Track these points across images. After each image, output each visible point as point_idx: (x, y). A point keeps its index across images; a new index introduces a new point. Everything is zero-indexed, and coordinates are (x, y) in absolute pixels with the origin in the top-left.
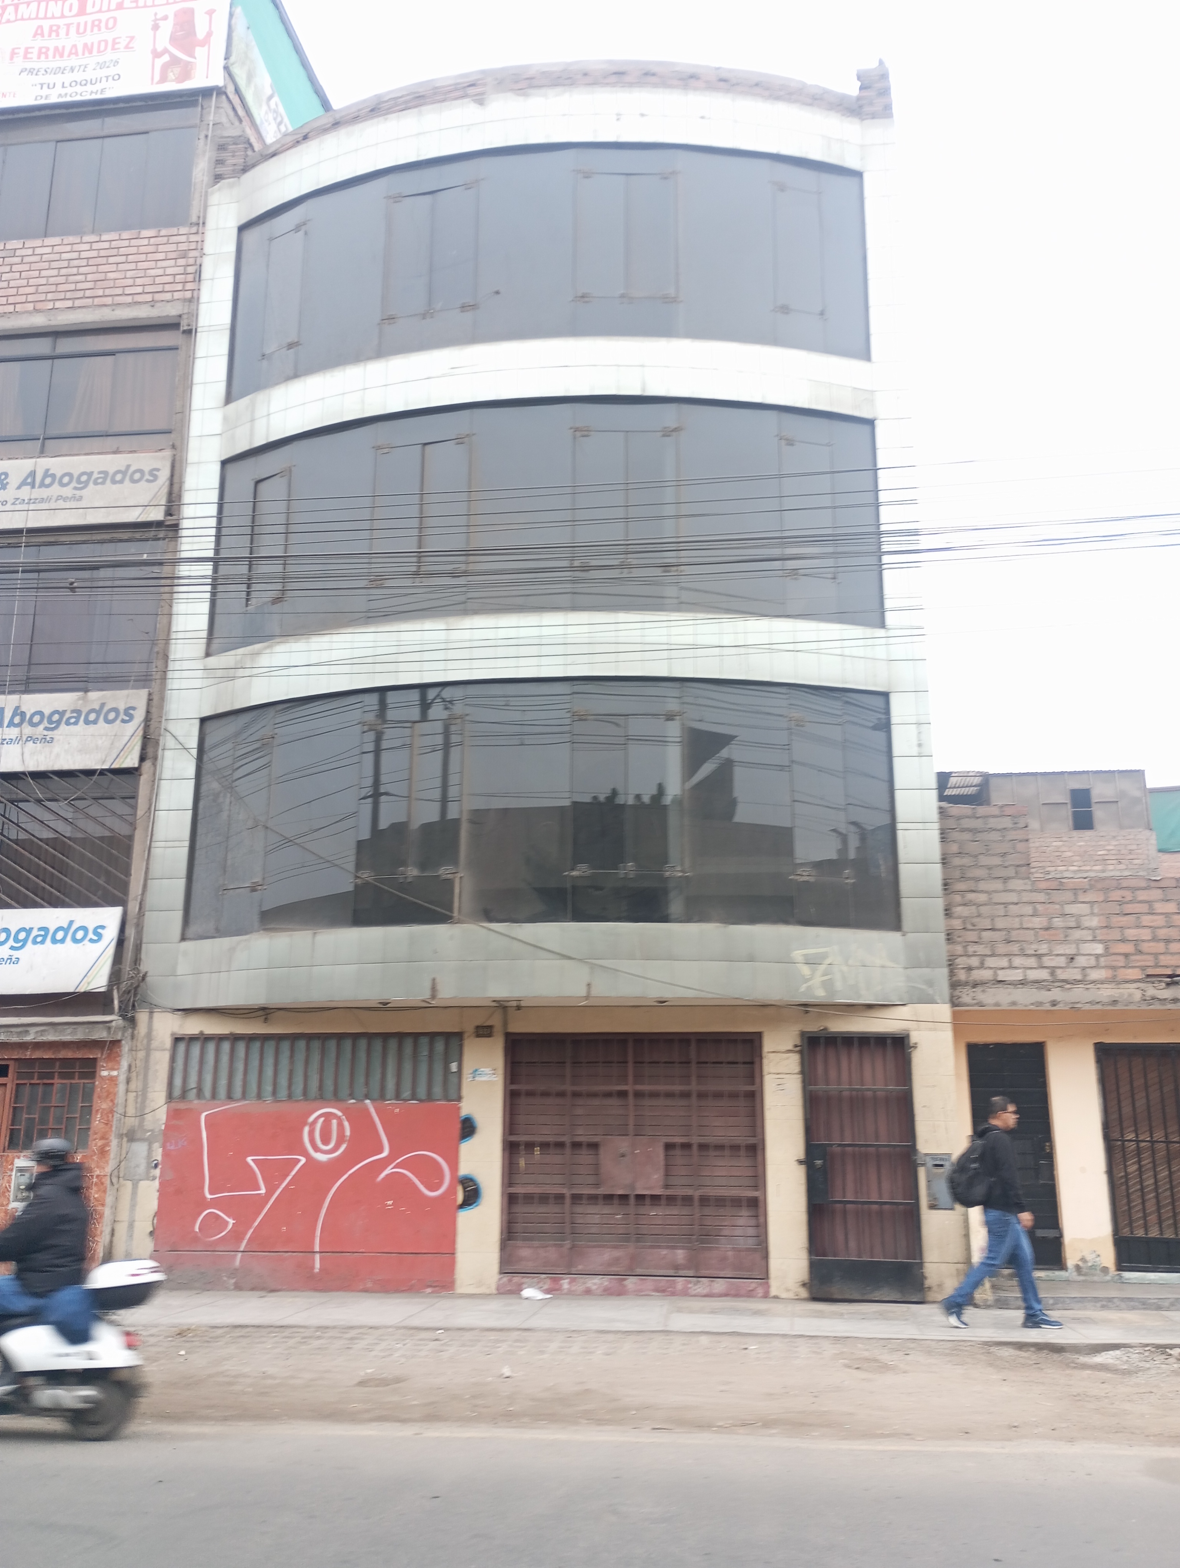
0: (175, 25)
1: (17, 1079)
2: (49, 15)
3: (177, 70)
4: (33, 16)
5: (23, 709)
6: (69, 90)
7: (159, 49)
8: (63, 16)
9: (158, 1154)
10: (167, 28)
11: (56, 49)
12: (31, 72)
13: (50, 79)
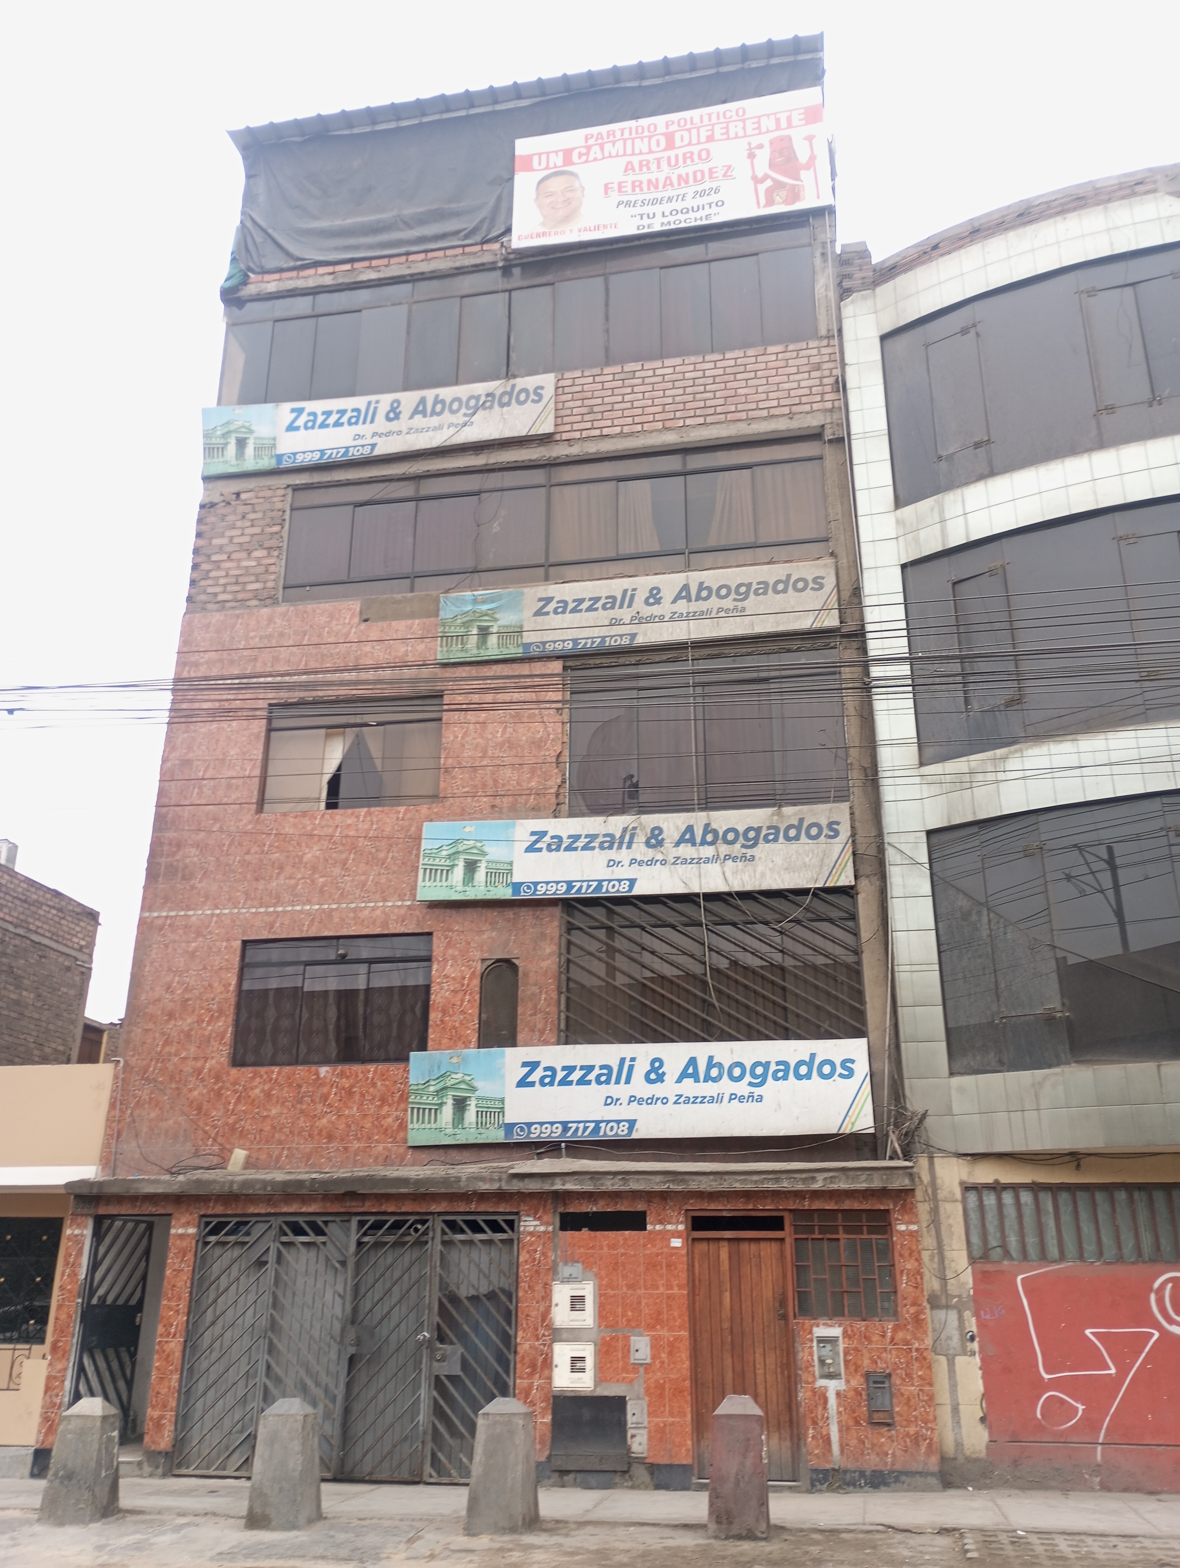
0: (772, 152)
1: (795, 1233)
2: (637, 151)
3: (784, 193)
4: (621, 153)
5: (714, 826)
6: (672, 219)
7: (760, 175)
8: (651, 152)
9: (972, 1325)
10: (763, 157)
11: (649, 181)
12: (628, 204)
13: (649, 209)
